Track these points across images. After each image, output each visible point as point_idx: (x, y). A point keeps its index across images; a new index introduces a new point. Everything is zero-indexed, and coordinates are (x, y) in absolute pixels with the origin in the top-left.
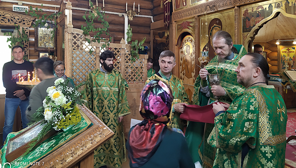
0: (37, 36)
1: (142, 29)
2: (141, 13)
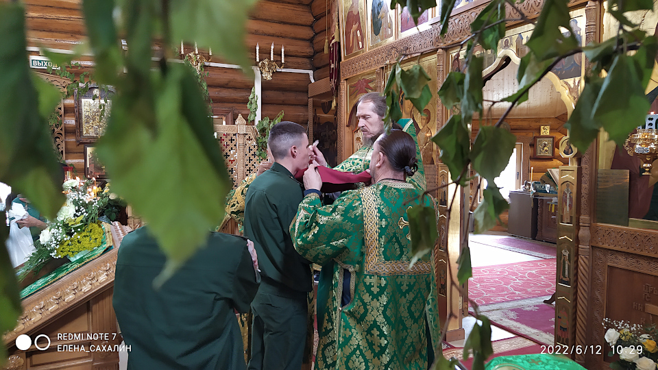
0: (80, 113)
1: (291, 97)
2: (289, 64)
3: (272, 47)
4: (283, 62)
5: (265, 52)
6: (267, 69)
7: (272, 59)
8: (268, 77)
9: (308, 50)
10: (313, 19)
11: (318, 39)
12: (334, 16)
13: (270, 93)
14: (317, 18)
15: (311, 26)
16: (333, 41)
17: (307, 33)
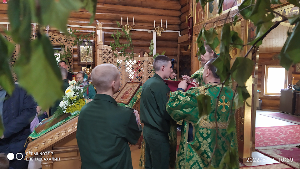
0: (80, 53)
1: (170, 44)
2: (169, 28)
3: (162, 21)
4: (166, 27)
5: (158, 23)
6: (159, 31)
7: (161, 26)
8: (159, 34)
9: (178, 22)
10: (181, 7)
11: (183, 16)
12: (190, 5)
13: (160, 42)
14: (183, 6)
15: (180, 10)
16: (190, 17)
17: (178, 13)
